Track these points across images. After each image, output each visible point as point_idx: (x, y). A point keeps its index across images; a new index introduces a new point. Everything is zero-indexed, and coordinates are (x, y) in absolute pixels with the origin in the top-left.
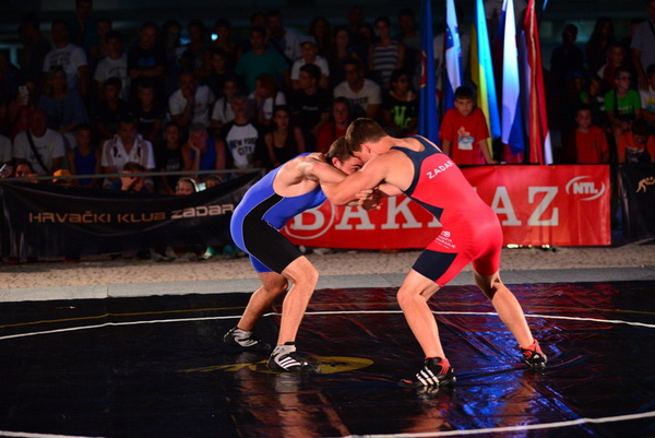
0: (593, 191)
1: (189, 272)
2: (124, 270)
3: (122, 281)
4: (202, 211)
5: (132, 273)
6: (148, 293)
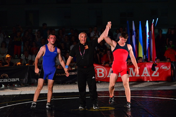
0: (167, 68)
1: (73, 87)
2: (57, 86)
3: (57, 89)
5: (59, 87)
6: (63, 92)
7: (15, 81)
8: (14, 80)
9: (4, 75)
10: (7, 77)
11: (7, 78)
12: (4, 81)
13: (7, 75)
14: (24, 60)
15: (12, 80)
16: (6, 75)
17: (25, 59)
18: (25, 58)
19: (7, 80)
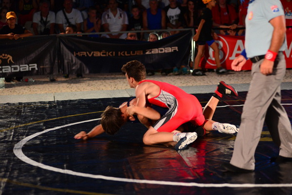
4: (162, 50)
7: (27, 70)
8: (24, 68)
9: (5, 56)
10: (10, 61)
11: (10, 64)
12: (3, 70)
13: (11, 58)
14: (40, 24)
15: (21, 68)
16: (9, 56)
17: (41, 21)
18: (42, 19)
19: (11, 68)
